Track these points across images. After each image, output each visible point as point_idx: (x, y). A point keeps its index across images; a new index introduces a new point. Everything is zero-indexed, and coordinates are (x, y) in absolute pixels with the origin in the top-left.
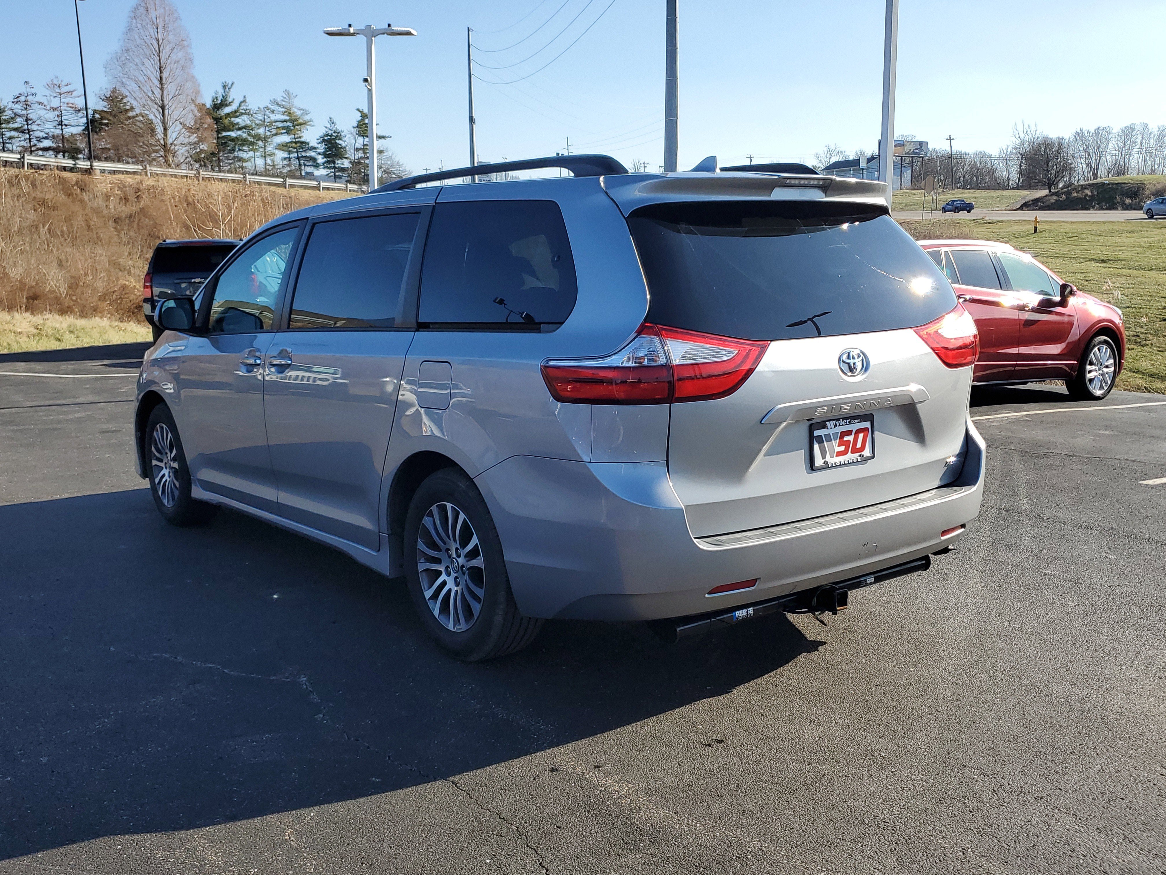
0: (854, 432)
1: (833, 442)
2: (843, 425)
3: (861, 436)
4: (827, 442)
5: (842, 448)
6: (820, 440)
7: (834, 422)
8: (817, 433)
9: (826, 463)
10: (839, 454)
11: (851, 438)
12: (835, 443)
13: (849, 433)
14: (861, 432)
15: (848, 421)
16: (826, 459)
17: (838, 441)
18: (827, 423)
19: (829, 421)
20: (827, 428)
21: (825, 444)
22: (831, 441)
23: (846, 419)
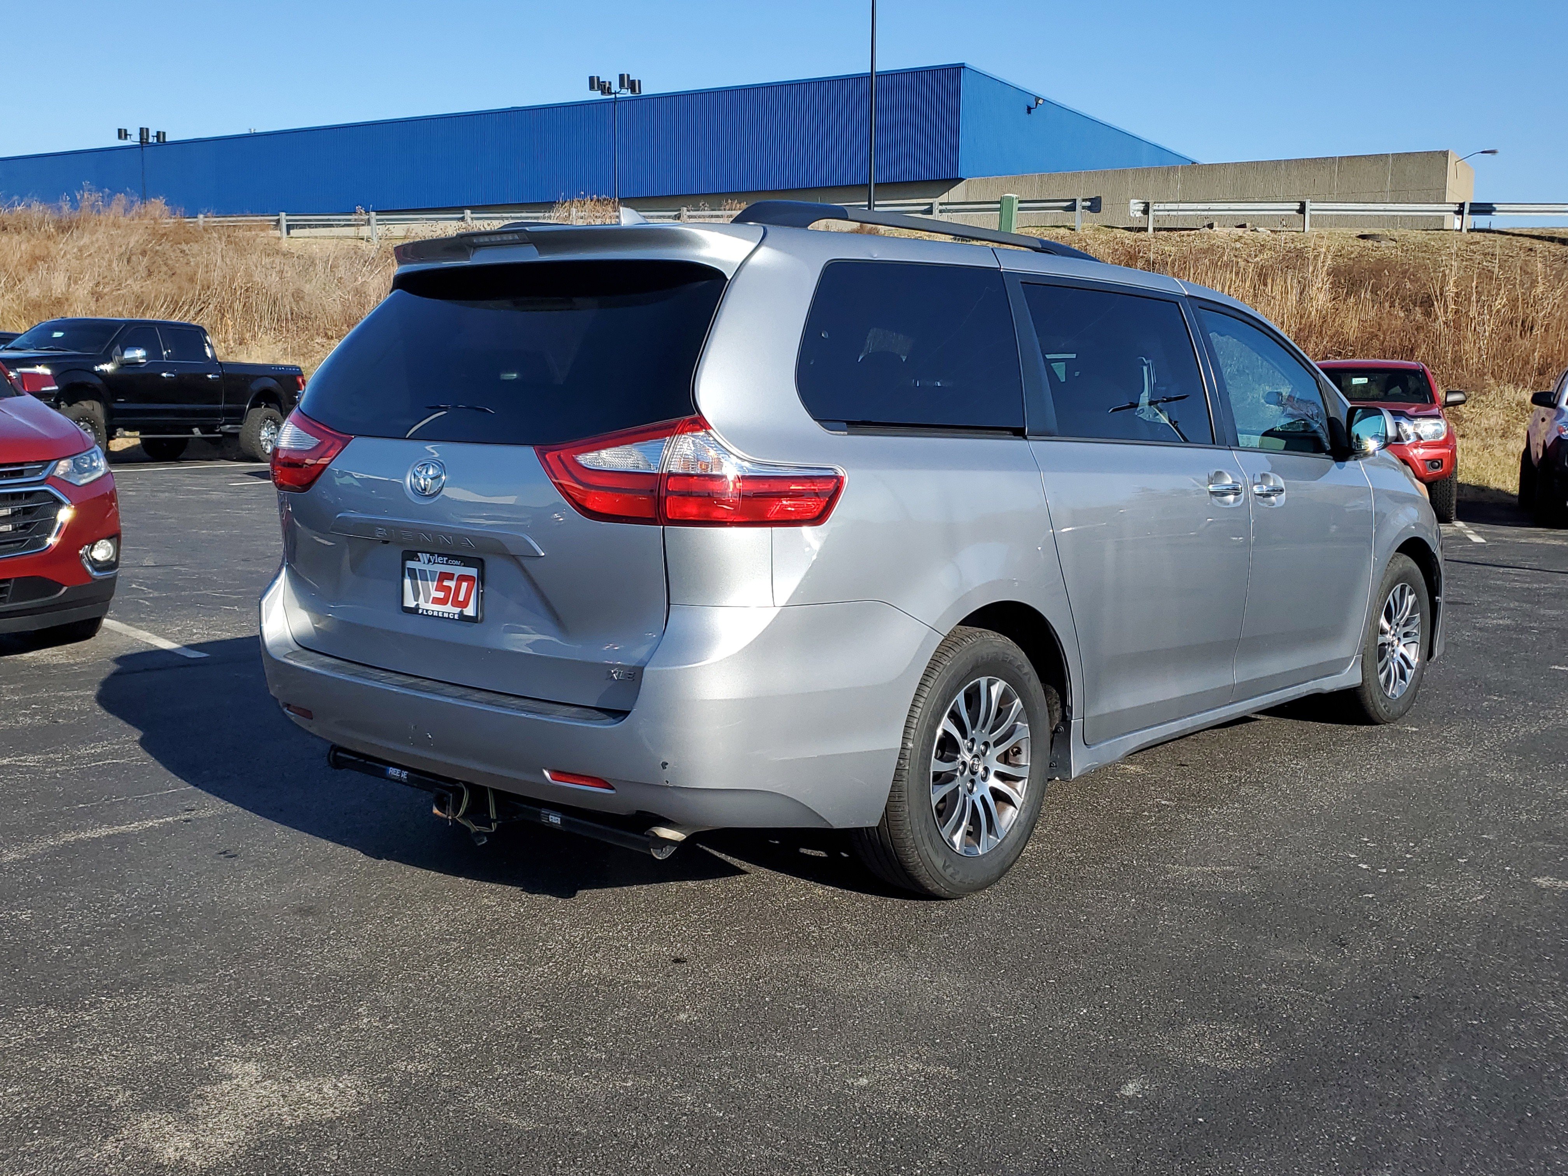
0: (456, 577)
1: (430, 583)
2: (438, 563)
3: (464, 585)
4: (421, 580)
5: (441, 595)
6: (413, 574)
7: (428, 555)
8: (410, 564)
9: (417, 608)
10: (436, 601)
11: (452, 584)
12: (432, 585)
13: (450, 577)
14: (465, 581)
15: (445, 559)
16: (419, 602)
17: (435, 583)
18: (419, 554)
19: (422, 552)
20: (419, 560)
21: (419, 582)
22: (427, 580)
23: (443, 555)
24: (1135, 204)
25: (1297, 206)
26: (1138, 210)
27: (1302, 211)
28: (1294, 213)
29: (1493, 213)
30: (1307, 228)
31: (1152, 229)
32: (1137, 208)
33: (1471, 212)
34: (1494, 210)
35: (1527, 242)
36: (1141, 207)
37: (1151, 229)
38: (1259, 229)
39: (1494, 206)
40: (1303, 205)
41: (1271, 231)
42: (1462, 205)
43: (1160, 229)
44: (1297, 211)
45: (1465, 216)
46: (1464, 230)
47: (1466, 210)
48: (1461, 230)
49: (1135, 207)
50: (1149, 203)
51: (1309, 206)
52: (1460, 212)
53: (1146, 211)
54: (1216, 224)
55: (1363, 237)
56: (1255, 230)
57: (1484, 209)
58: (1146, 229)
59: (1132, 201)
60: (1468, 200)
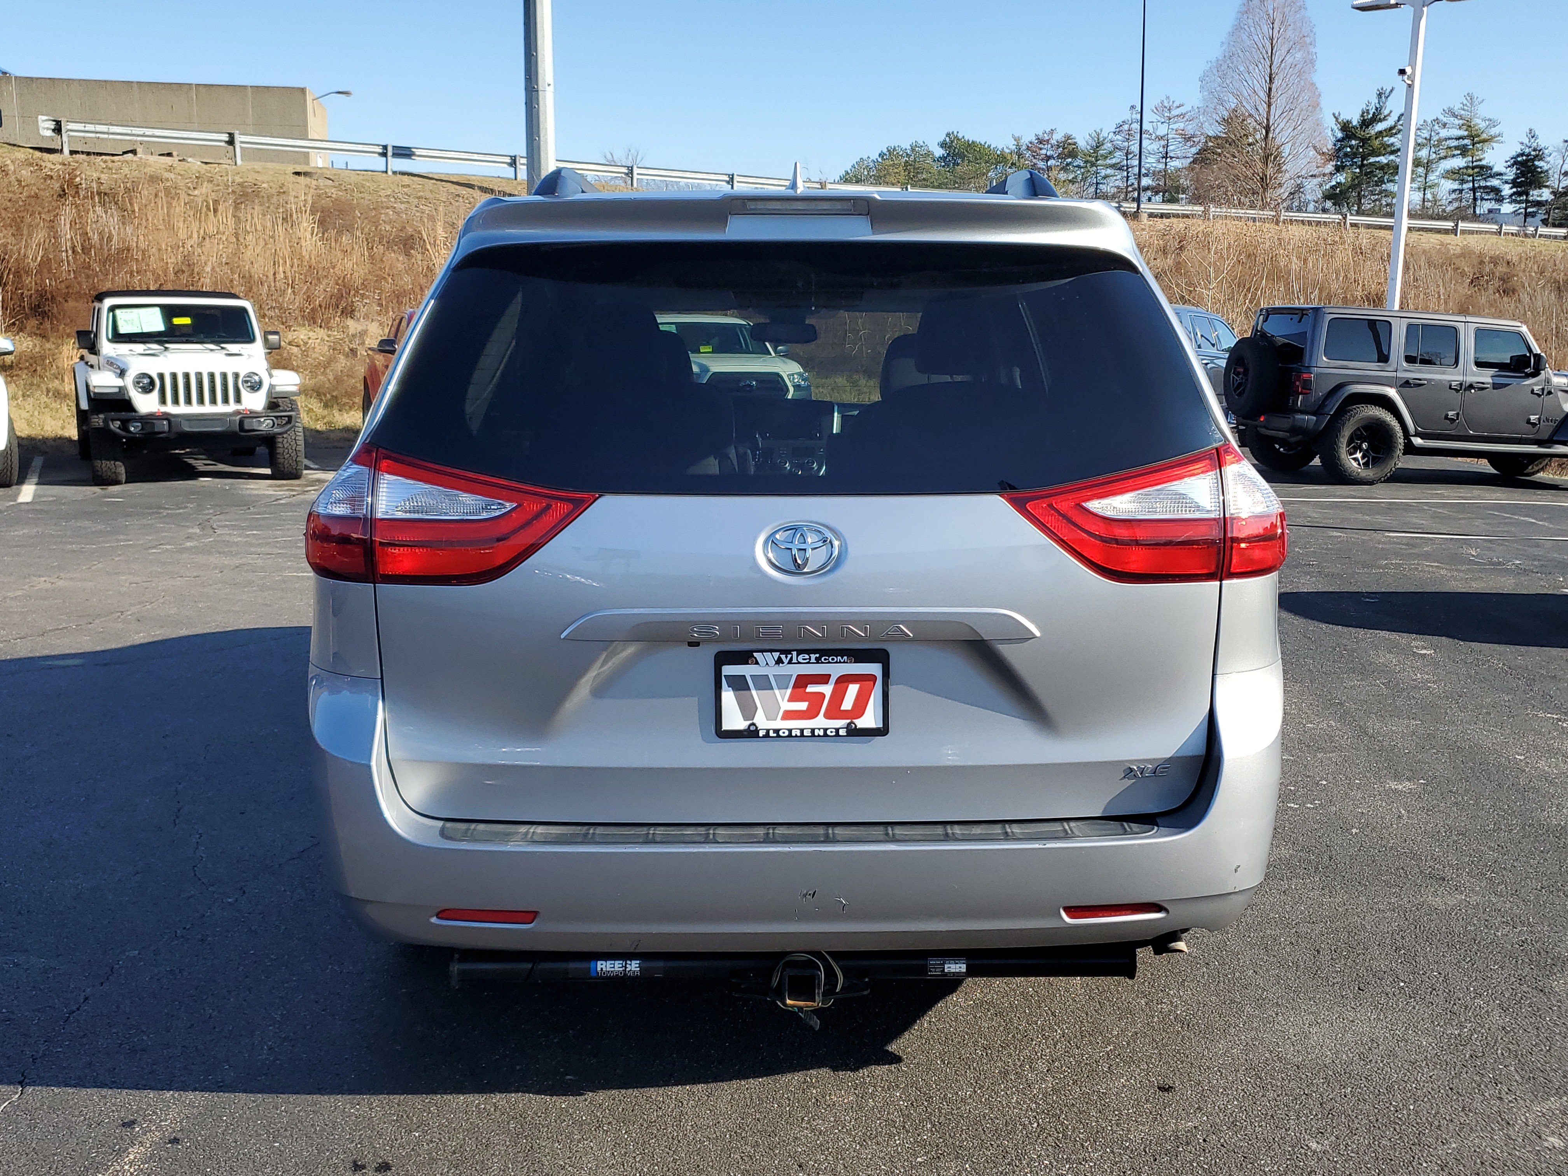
0: (833, 680)
1: (777, 692)
2: (799, 663)
3: (853, 688)
4: (757, 689)
5: (800, 705)
6: (739, 684)
7: (775, 654)
8: (728, 670)
9: (750, 728)
10: (789, 715)
11: (826, 689)
12: (781, 694)
13: (823, 679)
14: (854, 683)
15: (813, 656)
16: (754, 721)
17: (789, 691)
18: (755, 654)
19: (762, 651)
20: (757, 663)
21: (754, 692)
22: (772, 689)
23: (809, 652)
24: (43, 121)
25: (225, 137)
26: (48, 129)
27: (231, 142)
28: (223, 144)
29: (413, 158)
30: (239, 162)
31: (68, 152)
32: (47, 126)
33: (395, 155)
34: (413, 154)
35: (453, 188)
36: (52, 125)
37: (66, 151)
38: (190, 160)
39: (413, 150)
40: (231, 135)
41: (202, 162)
42: (385, 147)
43: (76, 152)
44: (226, 142)
45: (390, 158)
46: (390, 173)
47: (390, 153)
48: (386, 172)
49: (45, 127)
50: (60, 121)
51: (238, 138)
52: (384, 155)
53: (58, 130)
54: (139, 150)
55: (298, 174)
56: (183, 160)
57: (404, 153)
58: (61, 151)
59: (40, 117)
60: (391, 142)
